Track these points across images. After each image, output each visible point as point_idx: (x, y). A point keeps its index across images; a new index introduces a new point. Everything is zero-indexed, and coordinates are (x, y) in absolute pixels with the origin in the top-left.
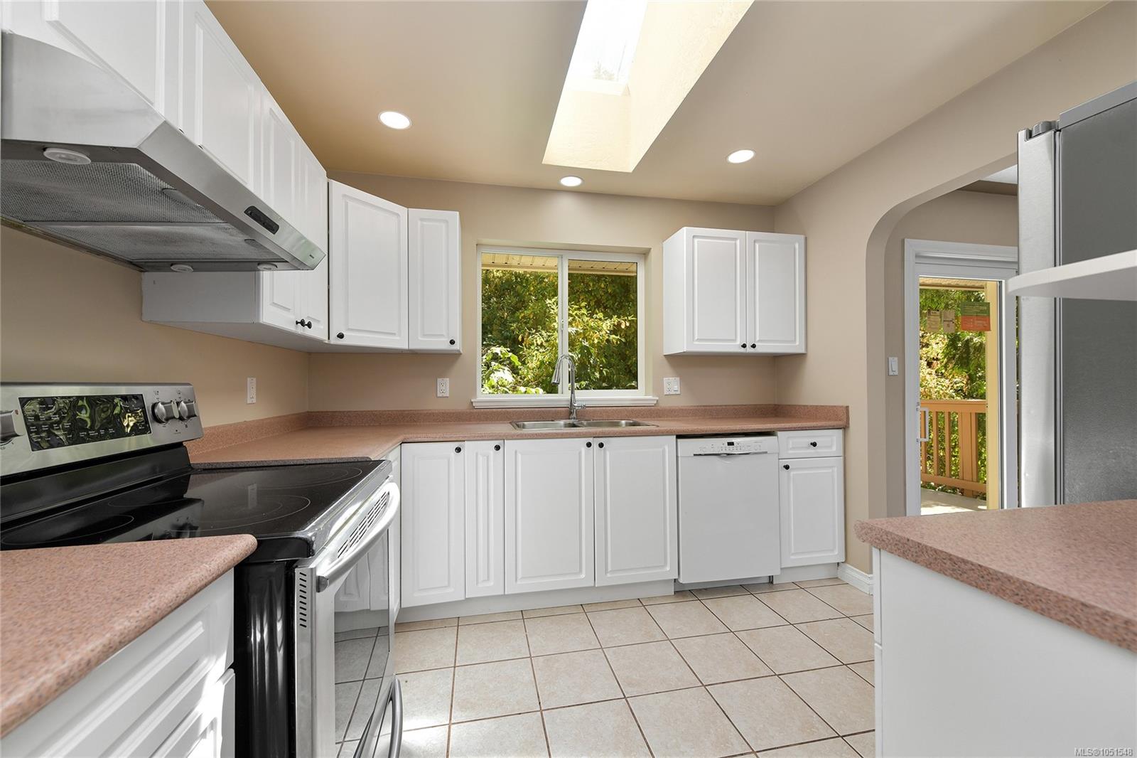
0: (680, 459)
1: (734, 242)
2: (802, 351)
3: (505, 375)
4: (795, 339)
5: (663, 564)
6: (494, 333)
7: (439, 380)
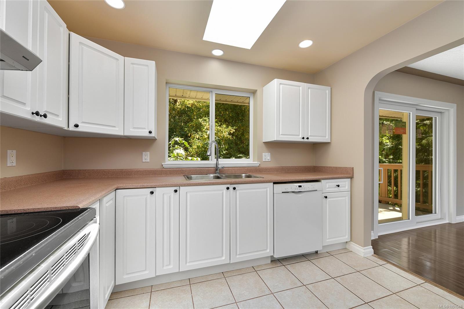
0: (275, 194)
1: (299, 88)
2: (329, 141)
3: (181, 151)
4: (326, 135)
5: (266, 249)
6: (177, 132)
7: (144, 153)
